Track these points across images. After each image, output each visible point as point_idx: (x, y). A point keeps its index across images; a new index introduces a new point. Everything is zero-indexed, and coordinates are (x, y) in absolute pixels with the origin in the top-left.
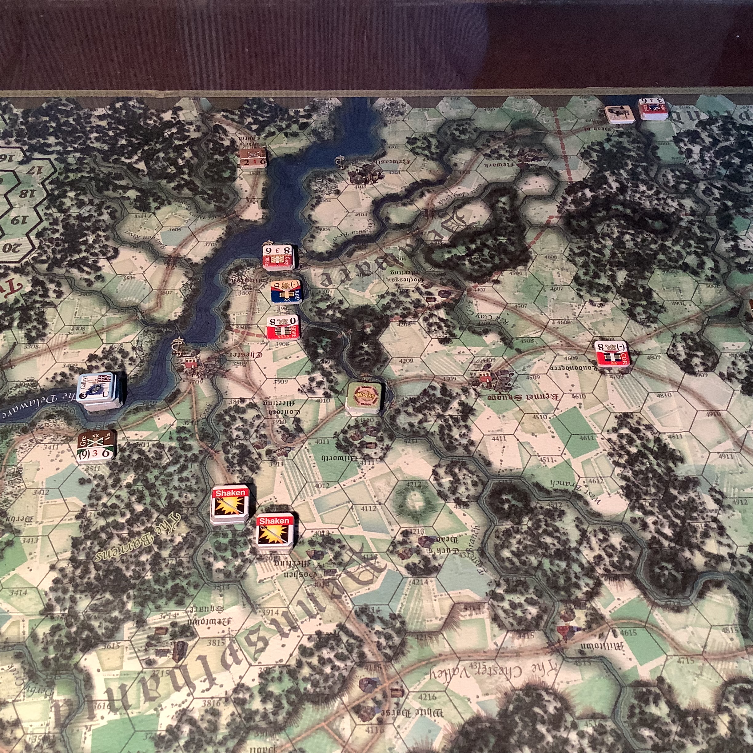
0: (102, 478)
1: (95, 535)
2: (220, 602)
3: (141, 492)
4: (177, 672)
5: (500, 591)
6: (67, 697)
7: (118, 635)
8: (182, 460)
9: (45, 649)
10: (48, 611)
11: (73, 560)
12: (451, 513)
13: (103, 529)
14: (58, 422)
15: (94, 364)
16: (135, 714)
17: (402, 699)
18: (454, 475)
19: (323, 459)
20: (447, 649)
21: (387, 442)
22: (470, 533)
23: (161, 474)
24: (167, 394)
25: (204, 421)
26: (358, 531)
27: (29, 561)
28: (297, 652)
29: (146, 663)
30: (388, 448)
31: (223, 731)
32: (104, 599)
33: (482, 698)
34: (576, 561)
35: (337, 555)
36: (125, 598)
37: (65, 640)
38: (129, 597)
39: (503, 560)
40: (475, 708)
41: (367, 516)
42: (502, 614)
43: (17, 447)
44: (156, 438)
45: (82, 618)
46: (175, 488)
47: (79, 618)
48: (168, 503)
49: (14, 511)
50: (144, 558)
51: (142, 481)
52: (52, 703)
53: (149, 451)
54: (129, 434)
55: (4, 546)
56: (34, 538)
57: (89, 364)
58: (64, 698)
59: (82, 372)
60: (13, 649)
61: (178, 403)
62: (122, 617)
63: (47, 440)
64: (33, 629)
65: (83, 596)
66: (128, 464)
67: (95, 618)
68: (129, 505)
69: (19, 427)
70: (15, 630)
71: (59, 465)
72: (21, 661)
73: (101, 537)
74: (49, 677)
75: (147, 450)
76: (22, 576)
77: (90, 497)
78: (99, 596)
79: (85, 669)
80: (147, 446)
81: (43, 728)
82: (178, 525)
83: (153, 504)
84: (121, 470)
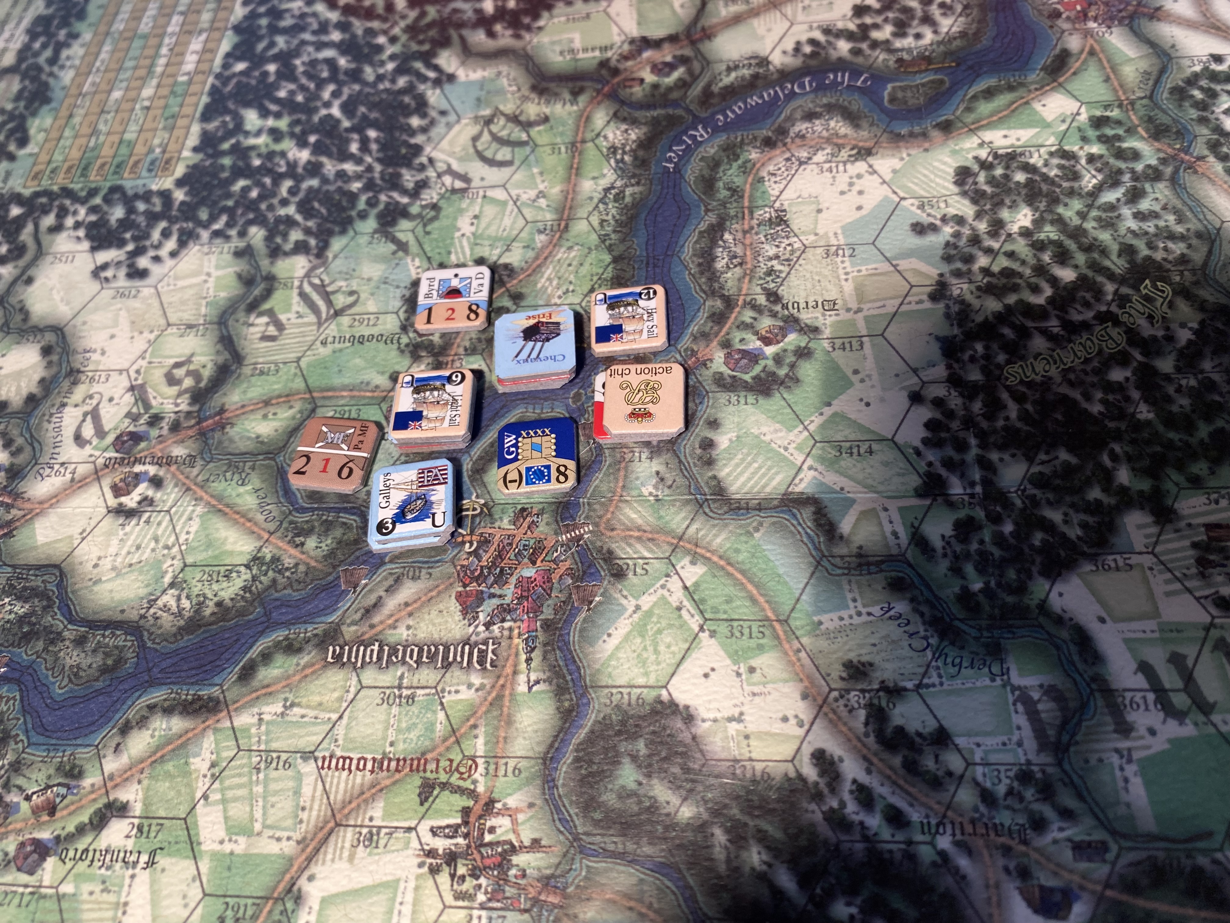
0: (960, 220)
1: (988, 331)
3: (1058, 244)
6: (1047, 679)
7: (1118, 541)
8: (1126, 177)
9: (957, 571)
10: (933, 489)
11: (955, 381)
13: (1000, 318)
14: (832, 124)
15: (868, 20)
23: (1090, 207)
24: (1043, 59)
25: (1145, 102)
27: (857, 386)
29: (1217, 605)
32: (1056, 462)
36: (1106, 460)
37: (997, 552)
38: (1114, 457)
43: (764, 174)
44: (1052, 140)
45: (1018, 503)
46: (1135, 234)
47: (1013, 504)
48: (1129, 262)
49: (793, 291)
50: (1117, 375)
51: (1052, 222)
52: (1013, 693)
53: (1046, 165)
54: (988, 135)
55: (793, 359)
56: (854, 341)
57: (858, 21)
58: (1038, 683)
59: (850, 36)
60: (881, 571)
61: (1074, 74)
62: (1113, 501)
63: (820, 157)
64: (912, 526)
65: (1006, 457)
66: (1009, 191)
67: (1050, 503)
68: (1041, 270)
69: (755, 138)
70: (874, 529)
71: (860, 200)
72: (908, 595)
73: (1003, 335)
74: (985, 634)
75: (1040, 164)
76: (853, 416)
77: (948, 259)
78: (1043, 457)
79: (1067, 616)
80: (1036, 155)
81: (1009, 751)
82: (1171, 305)
83: (1095, 266)
84: (998, 204)
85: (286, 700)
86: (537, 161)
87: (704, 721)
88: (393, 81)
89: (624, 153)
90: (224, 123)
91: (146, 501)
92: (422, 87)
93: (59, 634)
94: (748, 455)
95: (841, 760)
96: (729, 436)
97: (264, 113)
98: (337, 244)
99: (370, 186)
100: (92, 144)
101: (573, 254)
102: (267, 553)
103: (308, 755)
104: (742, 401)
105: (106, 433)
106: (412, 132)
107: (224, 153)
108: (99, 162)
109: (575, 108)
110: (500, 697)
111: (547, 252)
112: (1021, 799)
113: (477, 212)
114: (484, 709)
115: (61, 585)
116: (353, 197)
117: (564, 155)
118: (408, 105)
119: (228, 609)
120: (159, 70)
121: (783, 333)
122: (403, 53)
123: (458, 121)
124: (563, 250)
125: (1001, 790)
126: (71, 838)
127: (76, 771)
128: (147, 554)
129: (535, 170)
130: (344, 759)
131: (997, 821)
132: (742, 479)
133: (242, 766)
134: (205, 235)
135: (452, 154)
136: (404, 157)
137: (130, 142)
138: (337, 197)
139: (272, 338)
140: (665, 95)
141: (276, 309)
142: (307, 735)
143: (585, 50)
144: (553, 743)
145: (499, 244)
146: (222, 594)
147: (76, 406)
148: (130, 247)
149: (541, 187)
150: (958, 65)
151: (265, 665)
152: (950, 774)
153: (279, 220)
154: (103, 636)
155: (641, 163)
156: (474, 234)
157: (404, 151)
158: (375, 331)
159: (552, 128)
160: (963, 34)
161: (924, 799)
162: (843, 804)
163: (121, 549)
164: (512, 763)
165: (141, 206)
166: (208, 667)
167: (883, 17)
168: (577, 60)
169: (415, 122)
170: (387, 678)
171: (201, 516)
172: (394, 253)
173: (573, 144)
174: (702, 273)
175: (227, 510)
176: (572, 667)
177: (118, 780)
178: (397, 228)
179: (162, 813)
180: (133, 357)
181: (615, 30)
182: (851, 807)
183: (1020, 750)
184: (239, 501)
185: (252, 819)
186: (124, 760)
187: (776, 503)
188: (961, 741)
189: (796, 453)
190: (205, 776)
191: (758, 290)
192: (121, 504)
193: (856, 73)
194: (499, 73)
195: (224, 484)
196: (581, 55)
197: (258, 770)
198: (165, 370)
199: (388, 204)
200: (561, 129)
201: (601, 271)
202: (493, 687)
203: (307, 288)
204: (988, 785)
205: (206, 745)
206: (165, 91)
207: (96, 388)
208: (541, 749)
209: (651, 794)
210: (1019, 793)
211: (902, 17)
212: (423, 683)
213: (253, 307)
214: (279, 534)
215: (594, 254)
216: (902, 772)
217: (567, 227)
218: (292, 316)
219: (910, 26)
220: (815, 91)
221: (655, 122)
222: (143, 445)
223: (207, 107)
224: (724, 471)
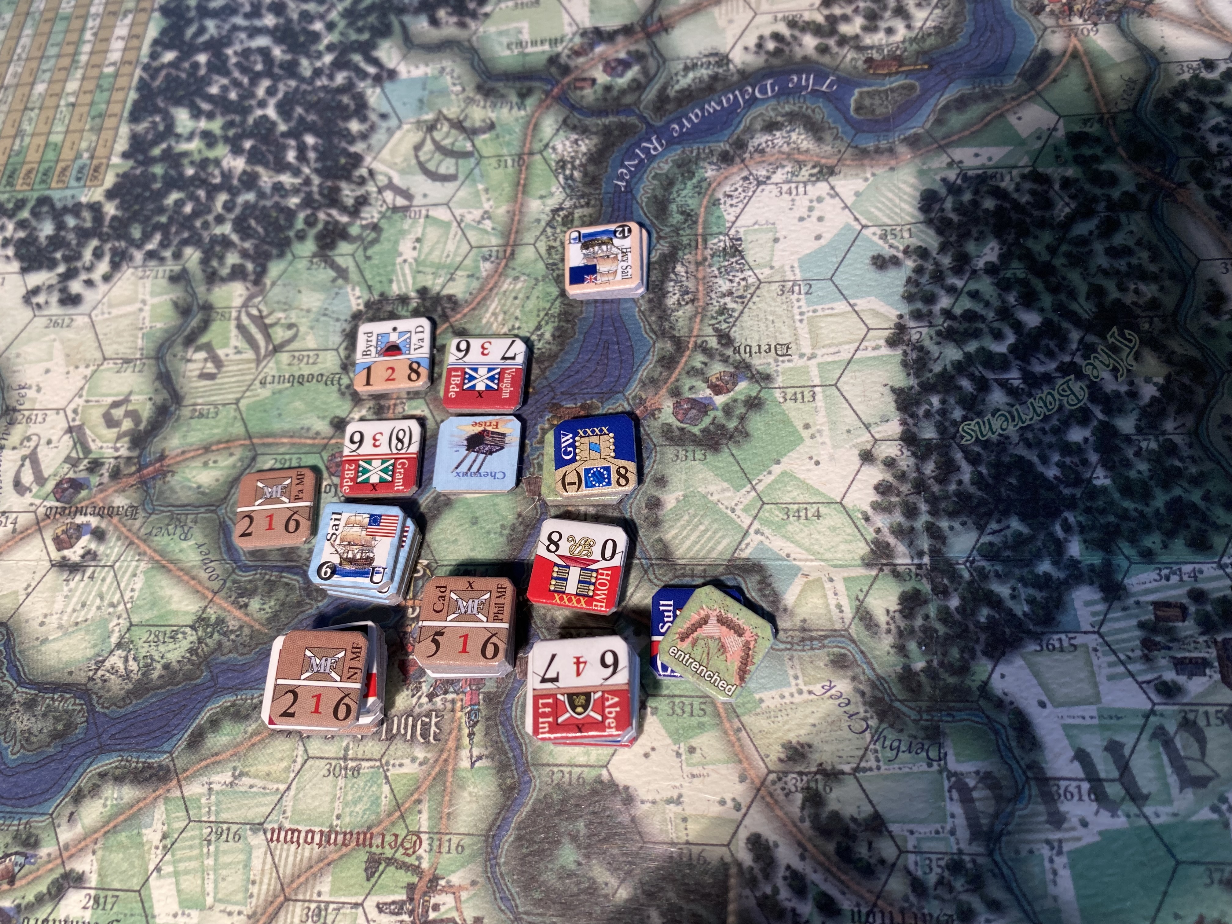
0: (923, 254)
1: (945, 383)
3: (1024, 283)
6: (982, 766)
7: (1064, 619)
8: (1101, 206)
9: (901, 648)
10: (881, 558)
11: (908, 439)
13: (959, 367)
14: (794, 136)
15: (837, 11)
16: (1163, 819)
23: (1061, 240)
24: (1022, 63)
25: (1128, 116)
27: (808, 442)
29: (1159, 691)
32: (1007, 532)
36: (1058, 530)
37: (942, 629)
38: (1067, 528)
43: (720, 195)
44: (1025, 161)
45: (966, 575)
46: (1105, 273)
47: (961, 577)
48: (1097, 306)
49: (746, 333)
50: (1076, 435)
51: (1020, 259)
52: (949, 779)
53: (1017, 190)
54: (958, 154)
55: (743, 410)
56: (806, 392)
57: (826, 12)
58: (974, 769)
59: (817, 30)
60: (824, 646)
61: (1055, 81)
62: (1062, 575)
63: (779, 177)
64: (857, 599)
65: (956, 525)
66: (976, 221)
67: (998, 575)
68: (1005, 313)
69: (711, 152)
70: (819, 601)
71: (820, 228)
72: (850, 673)
73: (960, 388)
74: (925, 716)
75: (1011, 188)
76: (802, 477)
77: (909, 298)
78: (994, 526)
79: (1007, 699)
80: (1007, 178)
81: (942, 839)
82: (1137, 357)
83: (1061, 309)
84: (964, 236)
85: (235, 769)
86: (482, 176)
87: (643, 802)
88: (331, 77)
89: (574, 168)
90: (154, 123)
91: (90, 555)
92: (361, 85)
93: (9, 696)
94: (695, 516)
95: (776, 845)
96: (676, 495)
97: (196, 114)
98: (275, 269)
99: (308, 202)
100: (16, 147)
101: (519, 285)
102: (212, 614)
103: (257, 827)
104: (690, 454)
105: (46, 480)
106: (352, 139)
107: (154, 161)
108: (26, 167)
109: (523, 113)
110: (442, 773)
111: (492, 282)
112: (951, 889)
113: (419, 235)
114: (428, 783)
115: (9, 644)
116: (290, 214)
117: (510, 169)
118: (348, 106)
119: (175, 673)
120: (84, 58)
121: (734, 379)
122: (341, 42)
123: (399, 127)
124: (509, 280)
125: (932, 879)
126: (31, 907)
127: (32, 840)
128: (93, 612)
129: (480, 187)
130: (293, 831)
131: (926, 911)
132: (688, 543)
133: (192, 838)
134: (138, 256)
135: (393, 165)
136: (344, 168)
137: (56, 145)
138: (274, 214)
139: (211, 377)
140: (617, 99)
141: (214, 343)
142: (256, 805)
143: (534, 43)
144: (496, 819)
145: (443, 272)
146: (168, 655)
147: (14, 448)
148: (61, 269)
149: (487, 206)
150: (931, 67)
151: (214, 732)
152: (882, 862)
153: (214, 240)
154: (53, 699)
155: (592, 180)
156: (416, 260)
157: (343, 161)
158: (315, 370)
159: (498, 136)
160: (938, 30)
161: (856, 887)
162: (776, 891)
163: (66, 606)
164: (455, 840)
165: (71, 222)
166: (157, 733)
167: (853, 7)
168: (525, 55)
169: (355, 126)
170: (333, 749)
171: (145, 573)
172: (334, 280)
173: (520, 156)
174: (652, 310)
175: (171, 566)
176: (514, 744)
177: (73, 850)
178: (337, 251)
179: (117, 885)
180: (69, 396)
181: (566, 19)
182: (784, 894)
183: (952, 839)
184: (181, 556)
185: (204, 893)
186: (78, 829)
187: (721, 569)
188: (894, 828)
189: (743, 515)
190: (157, 848)
191: (710, 331)
192: (64, 558)
193: (821, 76)
194: (443, 69)
195: (167, 538)
196: (530, 50)
197: (209, 842)
198: (102, 410)
199: (327, 223)
200: (507, 137)
201: (548, 305)
202: (436, 761)
203: (245, 320)
204: (919, 873)
205: (157, 816)
206: (90, 85)
207: (34, 429)
208: (484, 826)
209: (591, 874)
210: (949, 883)
211: (874, 6)
212: (368, 755)
213: (190, 340)
214: (223, 594)
215: (540, 286)
216: (835, 858)
217: (513, 253)
218: (231, 351)
219: (881, 18)
220: (777, 96)
221: (606, 132)
222: (84, 493)
223: (136, 103)
224: (670, 534)
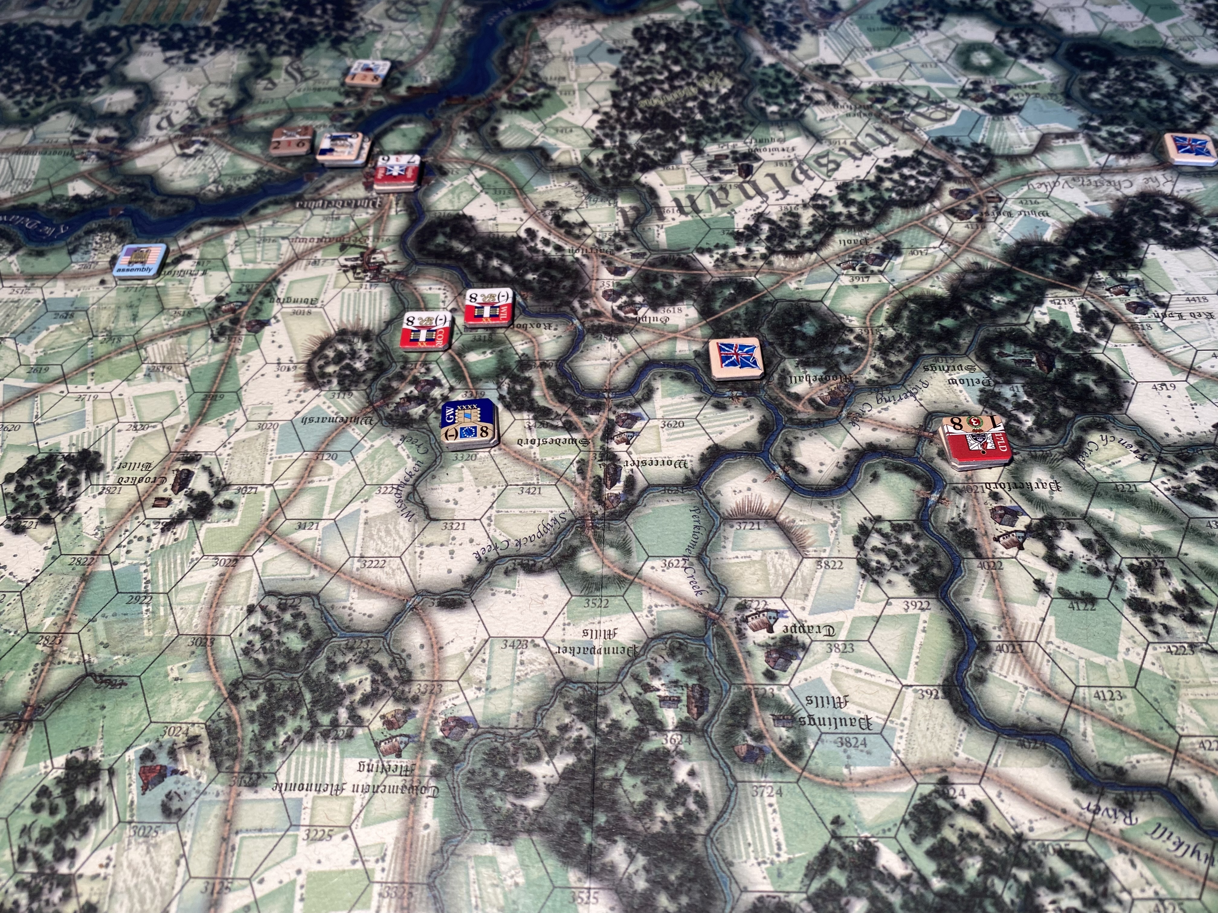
0: (631, 48)
1: (635, 88)
2: (781, 135)
3: (675, 57)
4: (747, 187)
5: (1094, 124)
6: (633, 204)
7: (676, 160)
8: (714, 33)
9: (602, 171)
10: (597, 143)
11: (615, 106)
12: (1024, 67)
13: (641, 84)
14: (576, 9)
16: (708, 217)
17: (1000, 205)
18: (1022, 39)
19: (869, 29)
20: (1043, 167)
21: (938, 16)
22: (1049, 81)
23: (694, 44)
26: (922, 82)
27: (570, 107)
28: (874, 171)
29: (712, 179)
30: (940, 21)
31: (805, 228)
32: (655, 134)
33: (1091, 204)
34: (1178, 100)
35: (902, 101)
36: (677, 133)
37: (621, 164)
38: (681, 132)
39: (1093, 101)
40: (1086, 211)
41: (927, 71)
42: (1101, 142)
43: (538, 28)
44: (683, 18)
45: (635, 148)
46: (712, 54)
47: (632, 149)
48: (706, 65)
49: (545, 73)
50: (690, 104)
51: (674, 49)
52: (617, 209)
53: (677, 28)
54: (652, 15)
55: (541, 97)
56: (571, 92)
58: (629, 206)
60: (568, 171)
62: (677, 147)
63: (568, 22)
64: (585, 156)
65: (633, 132)
66: (657, 37)
67: (649, 148)
68: (665, 67)
70: (567, 157)
71: (584, 40)
72: (579, 179)
73: (641, 90)
74: (610, 191)
75: (675, 27)
76: (565, 119)
77: (622, 62)
78: (649, 132)
79: (647, 184)
80: (674, 24)
81: (612, 226)
82: (721, 80)
83: (691, 66)
84: (651, 41)
85: (273, 221)
86: (420, 20)
87: (478, 220)
89: (467, 18)
91: (198, 151)
93: (152, 199)
94: (513, 132)
95: (538, 231)
96: (505, 125)
98: (307, 52)
99: (327, 28)
101: (435, 57)
102: (266, 169)
103: (285, 238)
104: (514, 113)
105: (175, 125)
106: (352, 7)
107: (241, 12)
108: (166, 13)
110: (382, 217)
111: (421, 56)
112: (614, 242)
113: (385, 40)
114: (374, 220)
115: (152, 182)
116: (317, 33)
117: (435, 18)
119: (244, 190)
121: (537, 88)
124: (430, 55)
125: (606, 239)
128: (199, 171)
129: (419, 24)
130: (304, 239)
131: (602, 248)
132: (509, 141)
133: (251, 242)
134: (231, 46)
135: (374, 16)
136: (347, 17)
138: (308, 33)
139: (270, 89)
141: (272, 78)
142: (285, 231)
144: (406, 231)
145: (397, 52)
146: (241, 185)
147: (157, 115)
148: (186, 50)
149: (421, 31)
151: (264, 209)
152: (585, 235)
153: (274, 42)
156: (383, 48)
157: (347, 14)
158: (327, 86)
161: (572, 242)
162: (536, 245)
163: (185, 169)
164: (386, 237)
165: (192, 33)
170: (326, 212)
171: (230, 157)
172: (339, 56)
173: (440, 14)
175: (244, 154)
176: (418, 205)
177: (187, 248)
178: (341, 46)
179: (210, 257)
180: (189, 96)
182: (540, 245)
183: (617, 226)
184: (251, 150)
185: (256, 258)
186: (189, 241)
187: (522, 149)
188: (592, 225)
189: (537, 132)
190: (232, 245)
191: (528, 72)
192: (184, 153)
195: (242, 144)
197: (259, 243)
198: (208, 101)
199: (337, 36)
200: (434, 7)
202: (379, 213)
203: (290, 69)
204: (601, 238)
205: (232, 235)
207: (168, 108)
208: (401, 232)
209: (451, 245)
210: (613, 239)
212: (344, 213)
213: (259, 77)
214: (272, 163)
215: (446, 57)
216: (564, 234)
217: (433, 46)
218: (281, 80)
221: (485, 6)
222: (196, 130)
224: (501, 138)
